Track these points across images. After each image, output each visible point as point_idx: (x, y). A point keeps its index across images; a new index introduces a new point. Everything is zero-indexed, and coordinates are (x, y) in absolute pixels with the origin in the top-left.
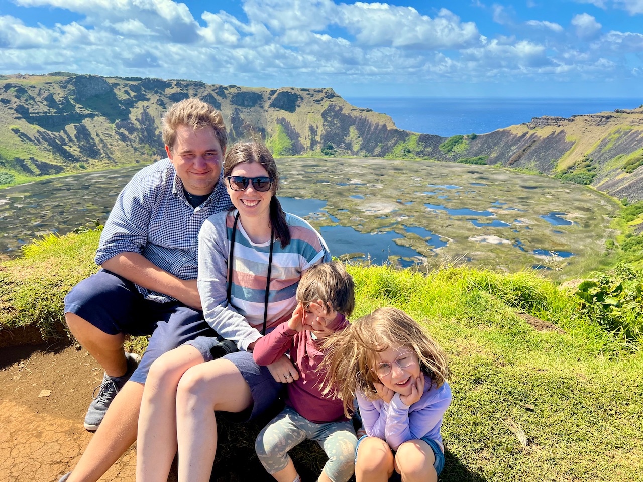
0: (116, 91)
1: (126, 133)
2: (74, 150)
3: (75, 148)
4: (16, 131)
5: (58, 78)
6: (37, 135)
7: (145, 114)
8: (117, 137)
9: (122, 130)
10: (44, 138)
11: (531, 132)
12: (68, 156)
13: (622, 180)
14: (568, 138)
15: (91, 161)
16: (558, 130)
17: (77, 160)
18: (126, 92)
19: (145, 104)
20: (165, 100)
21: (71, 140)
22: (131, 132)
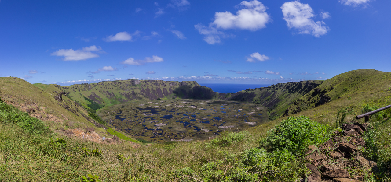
0: (141, 83)
1: (143, 93)
2: (131, 97)
3: (131, 96)
4: (119, 92)
5: (129, 80)
6: (124, 93)
7: (148, 89)
8: (141, 94)
9: (142, 92)
10: (125, 94)
11: (247, 92)
12: (129, 98)
13: (267, 103)
14: (255, 93)
15: (134, 99)
16: (253, 91)
17: (131, 99)
18: (144, 83)
19: (149, 85)
20: (153, 85)
21: (130, 94)
22: (144, 93)
